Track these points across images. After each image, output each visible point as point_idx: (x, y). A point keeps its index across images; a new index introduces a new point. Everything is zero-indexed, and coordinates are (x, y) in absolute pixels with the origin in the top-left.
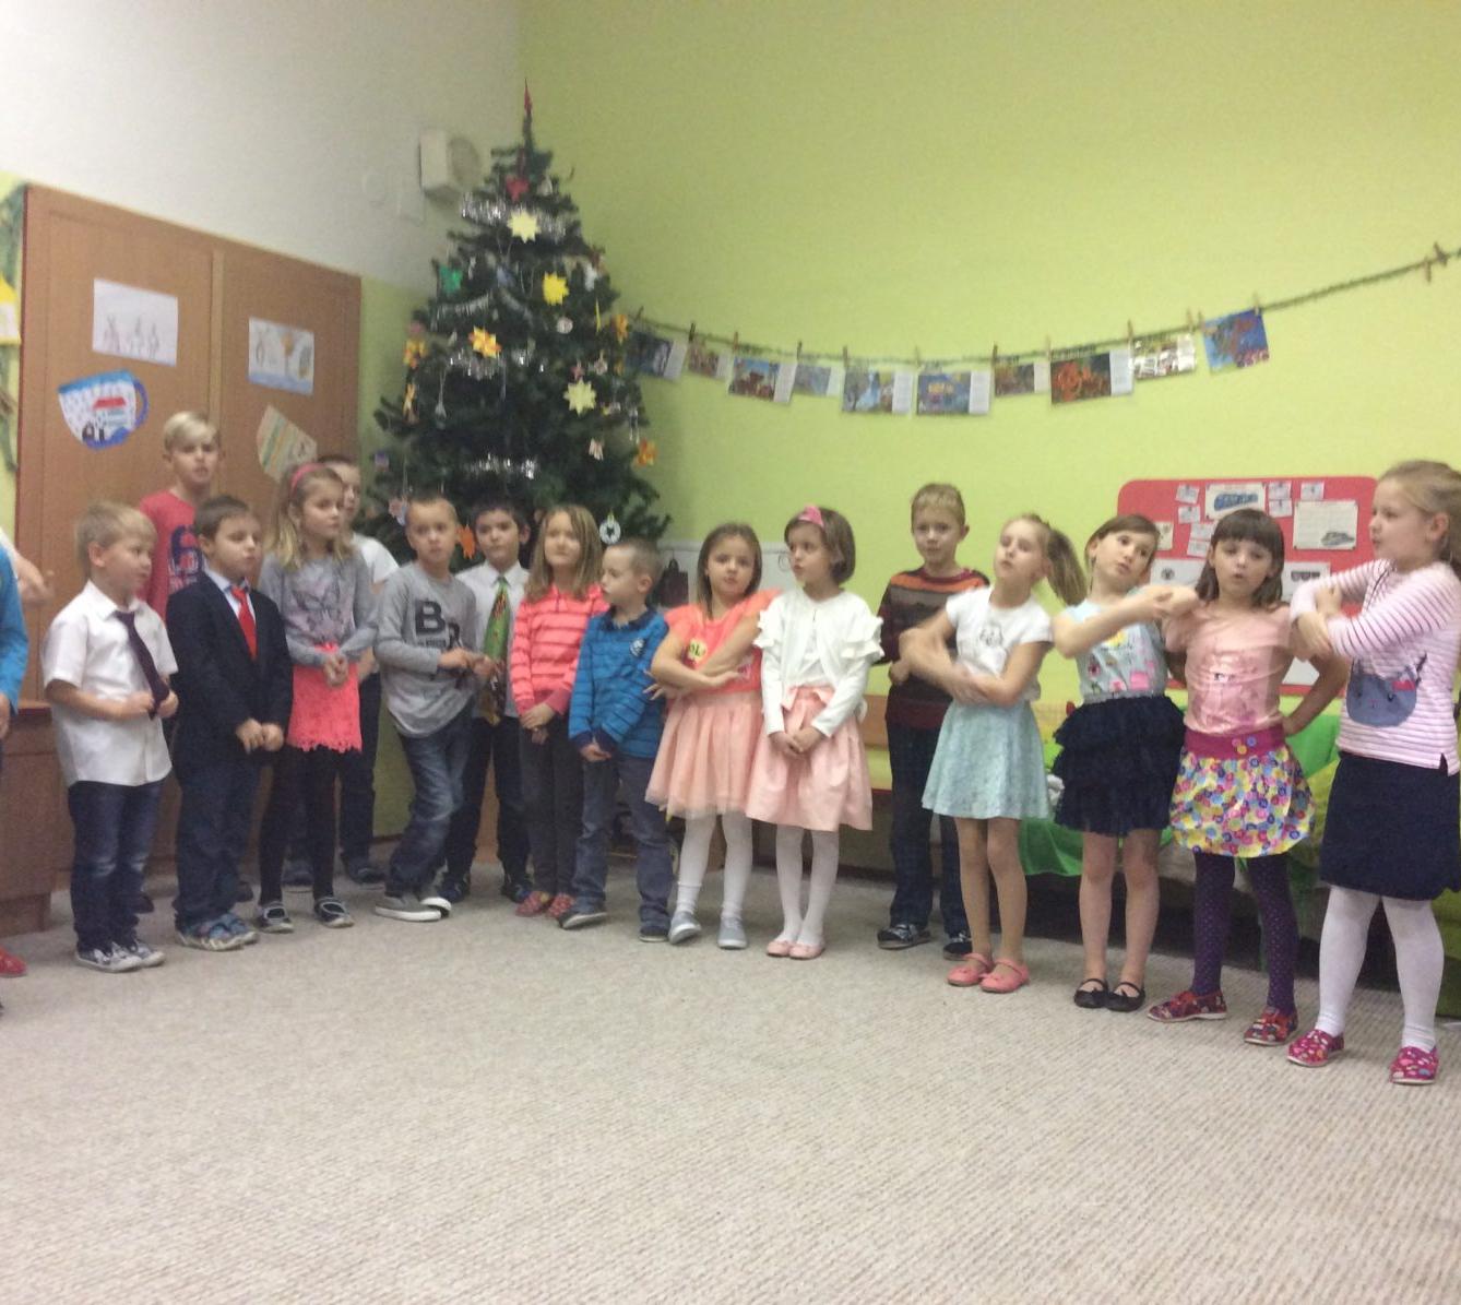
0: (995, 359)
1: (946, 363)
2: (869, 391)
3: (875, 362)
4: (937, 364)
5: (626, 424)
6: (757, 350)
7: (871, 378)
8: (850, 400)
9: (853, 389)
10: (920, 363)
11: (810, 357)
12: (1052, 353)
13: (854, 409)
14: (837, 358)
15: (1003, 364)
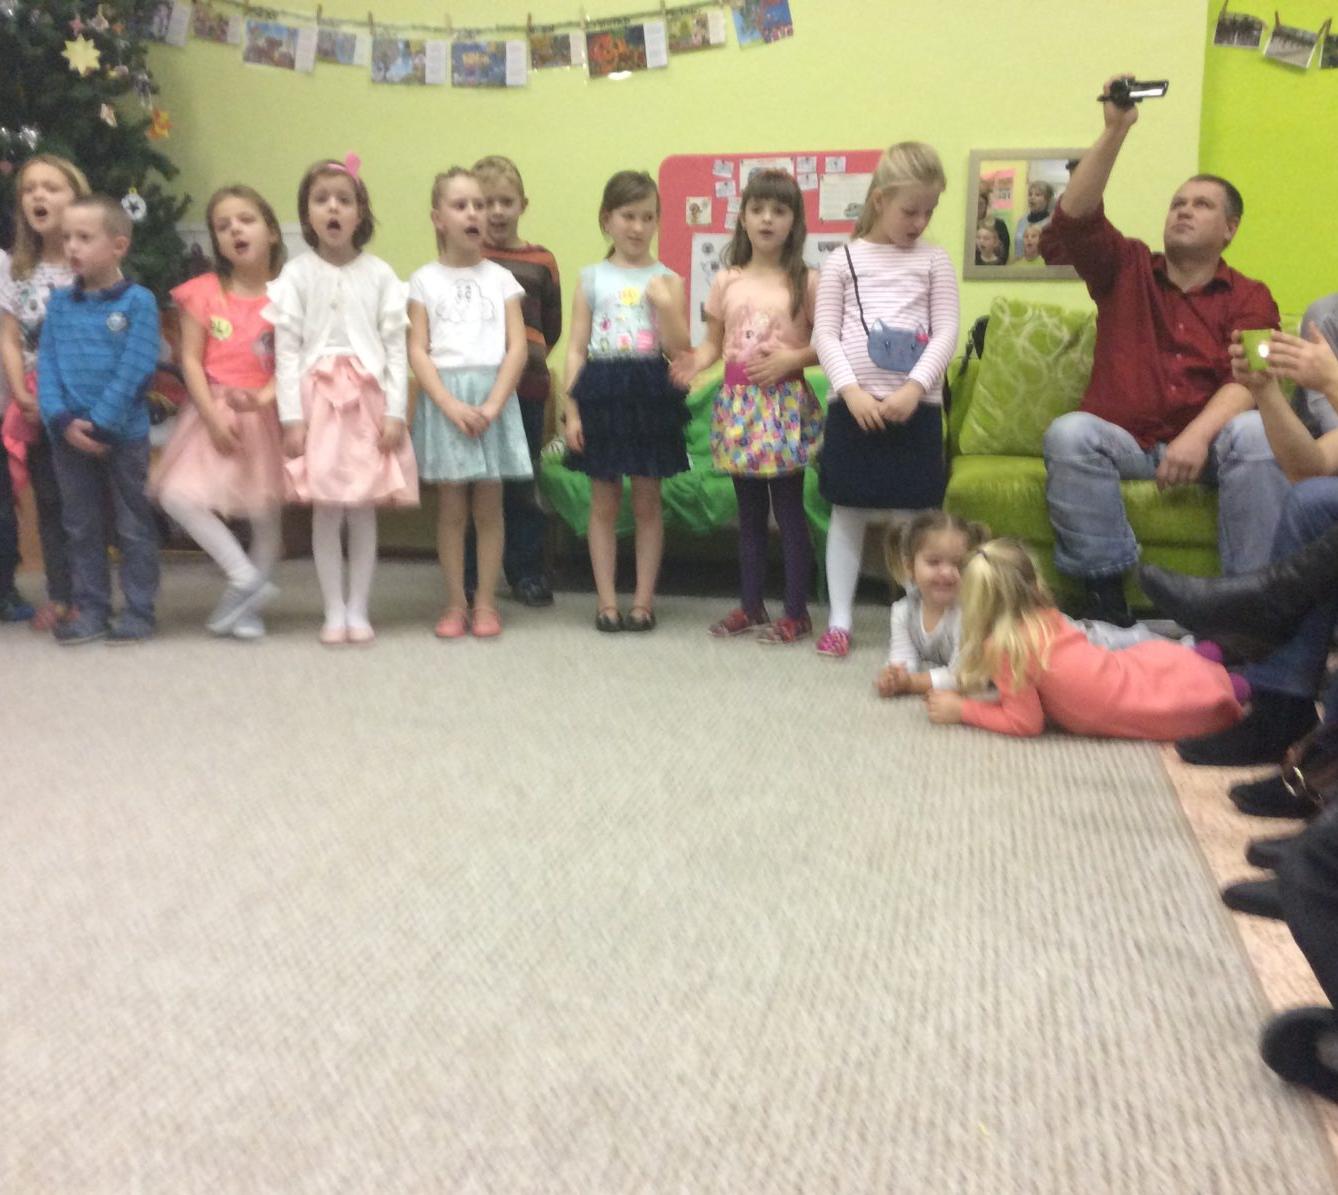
0: (530, 29)
1: (479, 32)
2: (399, 61)
3: (403, 29)
4: (470, 33)
5: (136, 90)
6: (271, 14)
7: (401, 46)
8: (379, 69)
9: (382, 59)
10: (450, 30)
11: (332, 22)
12: (587, 24)
13: (385, 80)
14: (360, 24)
15: (538, 35)
